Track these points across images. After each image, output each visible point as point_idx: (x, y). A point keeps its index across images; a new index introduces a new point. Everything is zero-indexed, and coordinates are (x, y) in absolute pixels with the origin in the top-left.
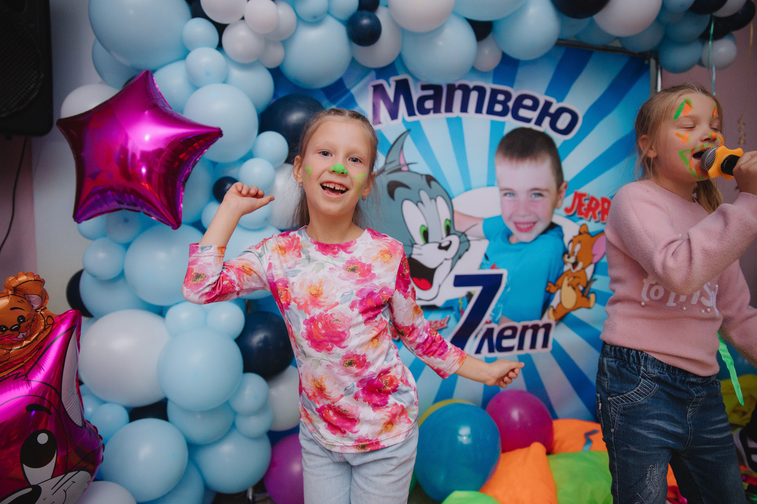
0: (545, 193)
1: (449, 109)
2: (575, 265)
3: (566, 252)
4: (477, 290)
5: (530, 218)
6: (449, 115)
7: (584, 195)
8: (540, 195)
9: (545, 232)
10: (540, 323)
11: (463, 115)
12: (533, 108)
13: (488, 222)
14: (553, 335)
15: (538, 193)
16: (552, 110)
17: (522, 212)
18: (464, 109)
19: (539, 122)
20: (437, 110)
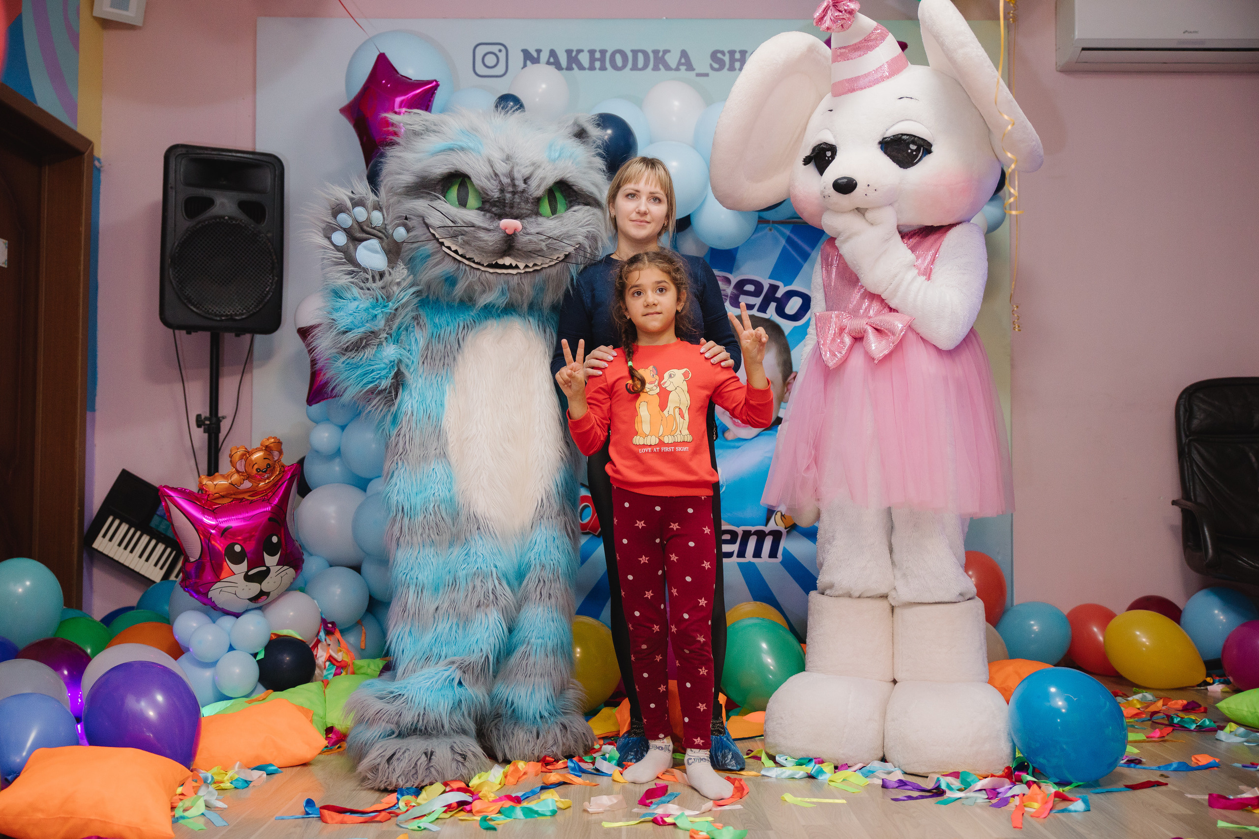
10: (767, 529)
12: (756, 294)
14: (783, 544)
16: (779, 294)
19: (763, 308)
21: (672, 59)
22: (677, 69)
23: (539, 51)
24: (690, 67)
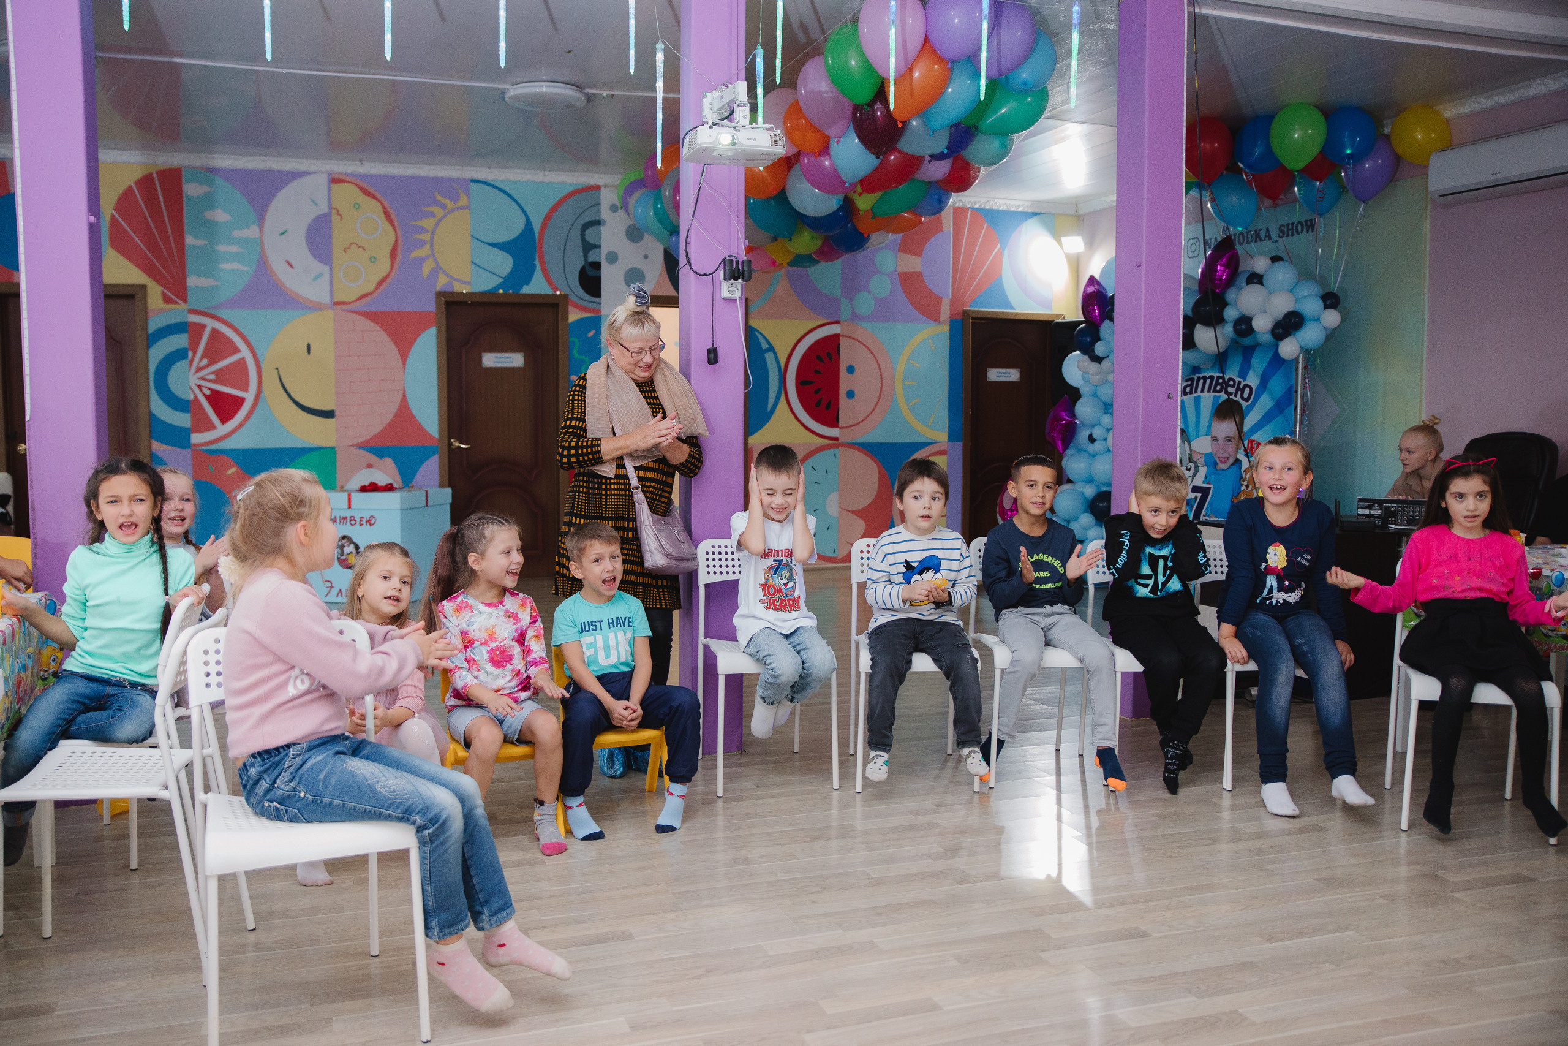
0: (1233, 440)
1: (1196, 392)
2: (1247, 486)
3: (1241, 477)
4: (1199, 495)
5: (1225, 455)
6: (1196, 395)
7: (1254, 441)
8: (1230, 441)
9: (1233, 464)
11: (1202, 394)
12: (1233, 386)
13: (1206, 456)
15: (1228, 439)
16: (1241, 387)
17: (1221, 451)
18: (1202, 391)
20: (1191, 393)
21: (1263, 234)
22: (1265, 240)
23: (1211, 239)
24: (1270, 239)
